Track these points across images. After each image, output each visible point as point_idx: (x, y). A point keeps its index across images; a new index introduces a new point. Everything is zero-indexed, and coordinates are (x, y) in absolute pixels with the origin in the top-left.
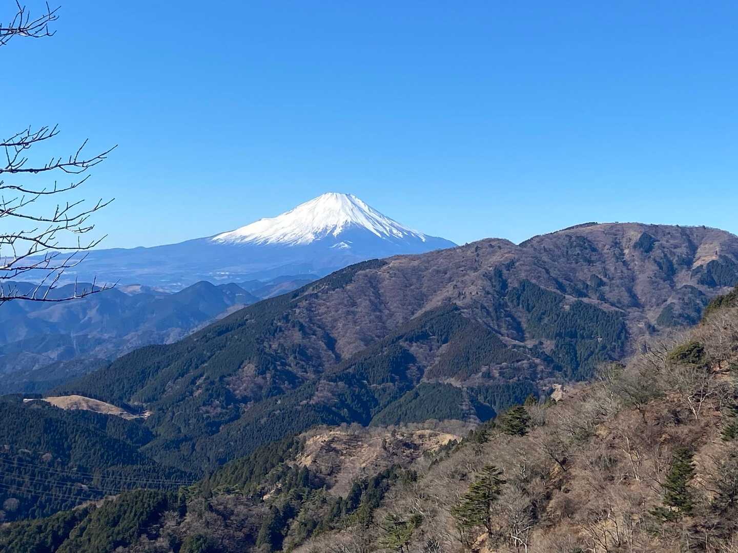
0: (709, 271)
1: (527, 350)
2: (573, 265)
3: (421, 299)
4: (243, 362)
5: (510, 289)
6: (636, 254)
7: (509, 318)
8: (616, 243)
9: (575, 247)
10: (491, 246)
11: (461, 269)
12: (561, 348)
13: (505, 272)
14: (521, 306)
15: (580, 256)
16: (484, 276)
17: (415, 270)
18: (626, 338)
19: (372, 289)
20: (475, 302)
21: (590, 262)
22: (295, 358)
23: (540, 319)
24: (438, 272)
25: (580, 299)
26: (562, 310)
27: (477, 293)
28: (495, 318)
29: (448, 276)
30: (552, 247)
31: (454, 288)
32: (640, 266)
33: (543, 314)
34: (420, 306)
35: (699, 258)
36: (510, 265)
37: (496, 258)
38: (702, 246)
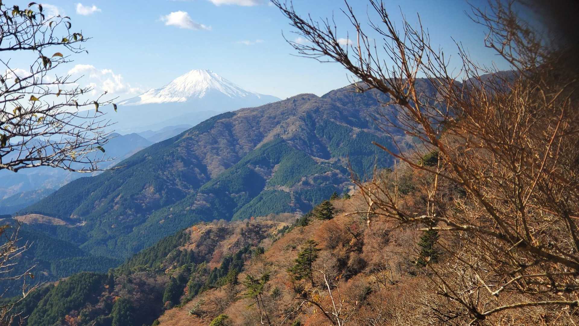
1: (330, 165)
2: (357, 108)
3: (260, 137)
4: (145, 185)
5: (317, 126)
7: (318, 145)
9: (358, 96)
10: (303, 99)
11: (285, 115)
13: (314, 115)
14: (325, 136)
15: (361, 102)
16: (300, 118)
17: (255, 117)
19: (227, 132)
20: (295, 136)
21: (367, 105)
22: (180, 180)
23: (338, 145)
24: (270, 118)
25: (362, 129)
26: (352, 137)
27: (296, 130)
28: (309, 145)
29: (276, 120)
30: (342, 97)
31: (281, 127)
33: (340, 141)
34: (260, 141)
36: (317, 111)
37: (307, 106)
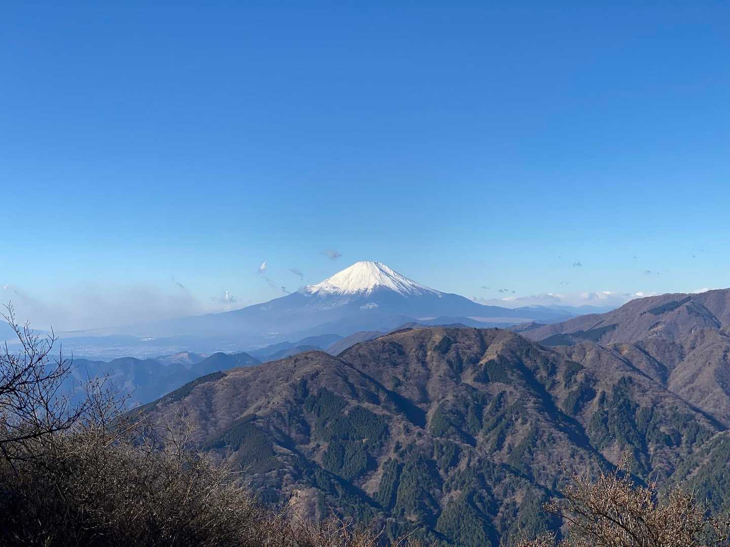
0: (486, 370)
1: (289, 457)
2: (381, 368)
5: (309, 396)
6: (435, 355)
7: (300, 424)
8: (423, 346)
9: (385, 352)
10: (306, 358)
11: (280, 379)
12: (332, 450)
13: (309, 381)
14: (313, 412)
15: (387, 360)
16: (291, 386)
17: (245, 381)
18: (386, 438)
19: (205, 400)
20: (275, 411)
21: (395, 365)
23: (324, 424)
24: (263, 382)
25: (360, 404)
26: (342, 415)
27: (278, 403)
28: (288, 425)
29: (270, 384)
30: (366, 353)
32: (436, 366)
33: (328, 419)
34: (242, 413)
35: (486, 357)
36: (315, 375)
37: (307, 369)
38: (492, 345)
